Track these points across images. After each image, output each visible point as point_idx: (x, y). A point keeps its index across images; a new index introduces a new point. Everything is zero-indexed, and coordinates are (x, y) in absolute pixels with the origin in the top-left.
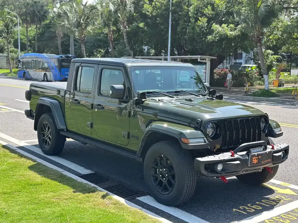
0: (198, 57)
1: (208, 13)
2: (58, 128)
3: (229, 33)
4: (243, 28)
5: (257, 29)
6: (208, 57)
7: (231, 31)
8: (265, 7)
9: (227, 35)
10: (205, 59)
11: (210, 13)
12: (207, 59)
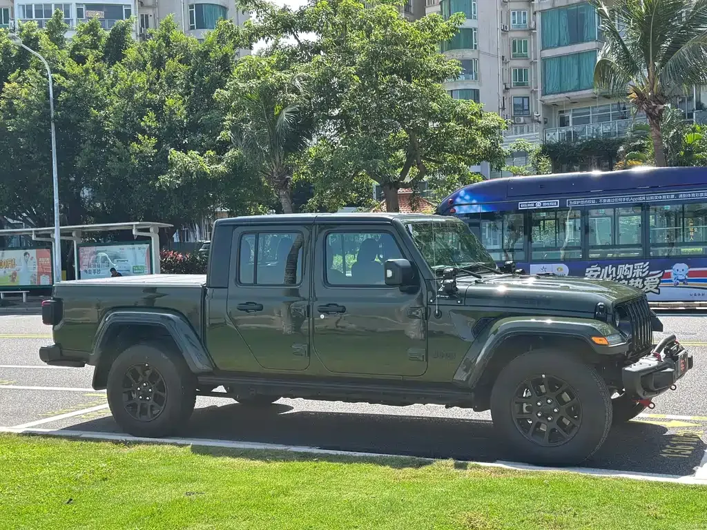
0: (132, 225)
1: (149, 127)
2: (193, 369)
3: (208, 168)
4: (236, 158)
5: (278, 160)
6: (153, 225)
7: (211, 163)
8: (288, 114)
9: (205, 173)
10: (147, 230)
11: (153, 125)
12: (151, 230)
